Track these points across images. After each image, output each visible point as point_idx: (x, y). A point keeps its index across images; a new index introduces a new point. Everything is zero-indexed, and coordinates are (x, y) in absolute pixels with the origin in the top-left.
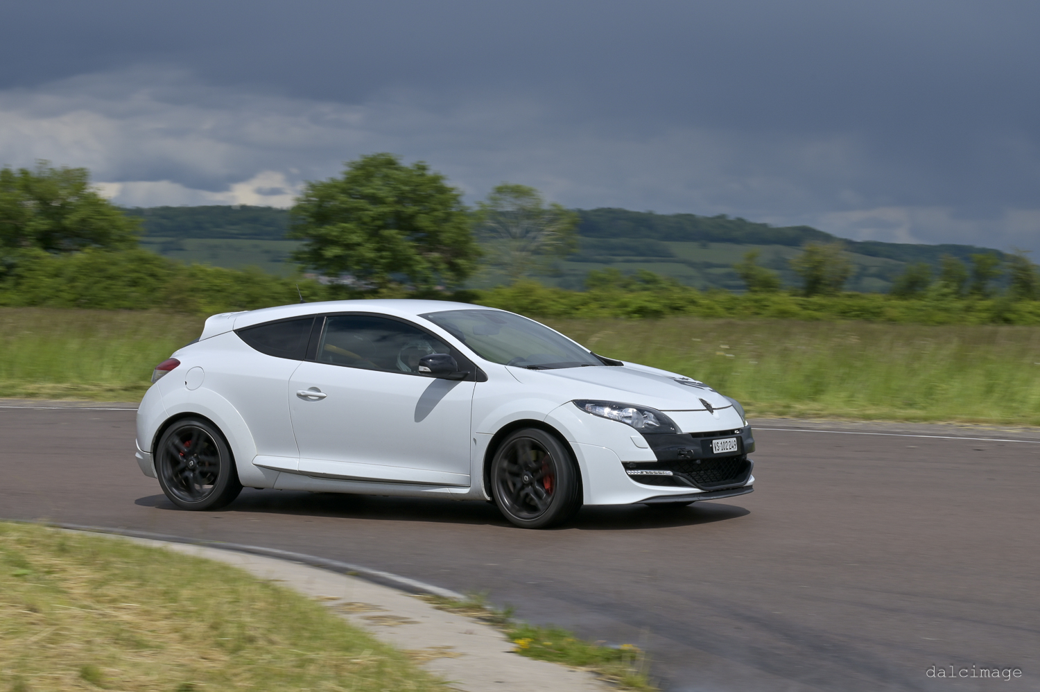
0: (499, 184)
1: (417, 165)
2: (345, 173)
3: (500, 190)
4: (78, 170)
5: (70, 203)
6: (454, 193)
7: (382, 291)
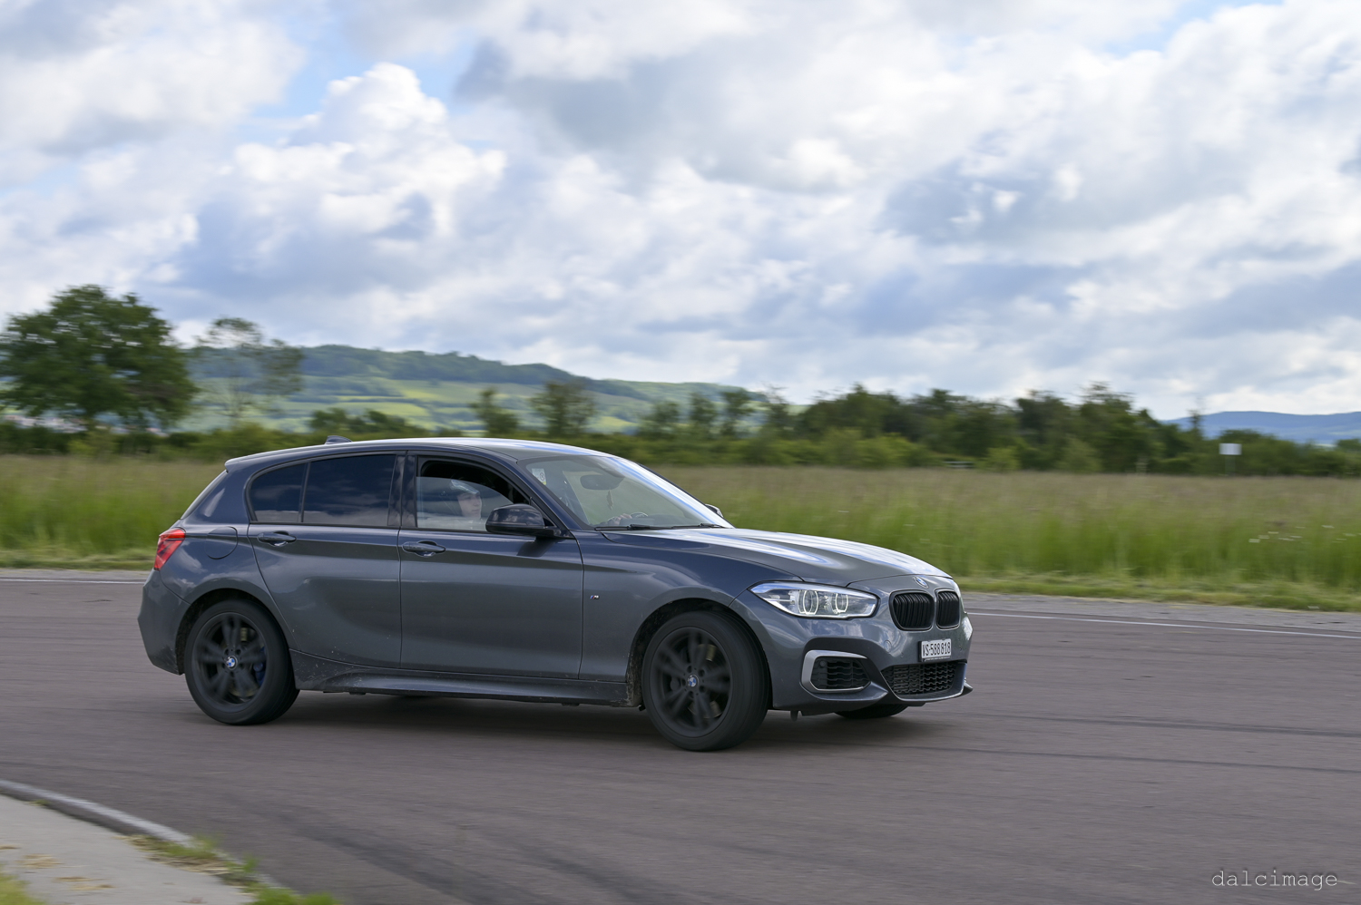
0: (218, 318)
1: (129, 297)
2: (51, 304)
3: (219, 324)
6: (167, 326)
7: (91, 433)
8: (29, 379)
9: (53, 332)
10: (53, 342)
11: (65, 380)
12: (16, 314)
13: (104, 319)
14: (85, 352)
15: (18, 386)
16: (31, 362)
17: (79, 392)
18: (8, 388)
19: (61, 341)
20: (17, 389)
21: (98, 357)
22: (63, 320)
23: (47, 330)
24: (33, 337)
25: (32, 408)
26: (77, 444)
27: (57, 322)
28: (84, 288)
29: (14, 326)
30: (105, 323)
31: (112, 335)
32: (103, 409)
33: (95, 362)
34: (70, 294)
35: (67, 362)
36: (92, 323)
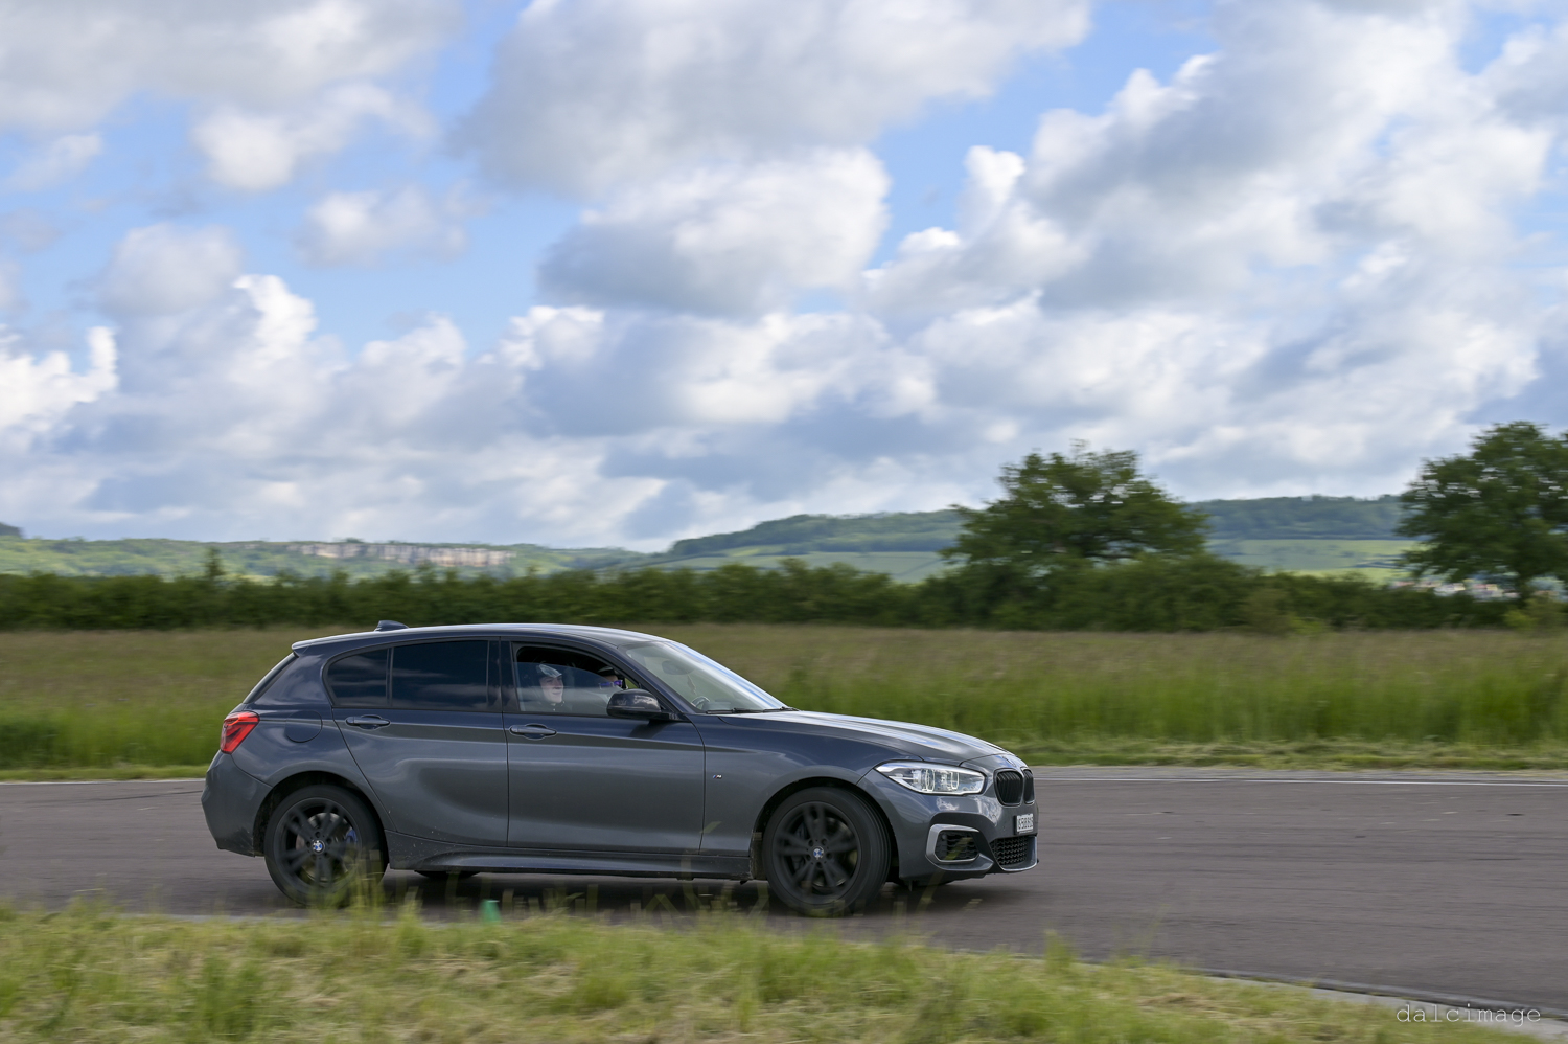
2: (1475, 446)
4: (1124, 453)
5: (1115, 497)
7: (1531, 601)
8: (1449, 536)
9: (1479, 480)
10: (1477, 491)
11: (1493, 538)
12: (1433, 460)
13: (1539, 463)
14: (1517, 503)
15: (1435, 546)
16: (1452, 516)
17: (1511, 551)
18: (1424, 548)
19: (1487, 491)
20: (1434, 549)
21: (1533, 509)
22: (1488, 465)
23: (1471, 478)
24: (1453, 487)
25: (1453, 571)
26: (1515, 616)
27: (1482, 467)
28: (1512, 426)
29: (1429, 474)
30: (1539, 467)
31: (1548, 482)
32: (1541, 573)
33: (1530, 515)
34: (1496, 434)
35: (1497, 516)
36: (1525, 468)
